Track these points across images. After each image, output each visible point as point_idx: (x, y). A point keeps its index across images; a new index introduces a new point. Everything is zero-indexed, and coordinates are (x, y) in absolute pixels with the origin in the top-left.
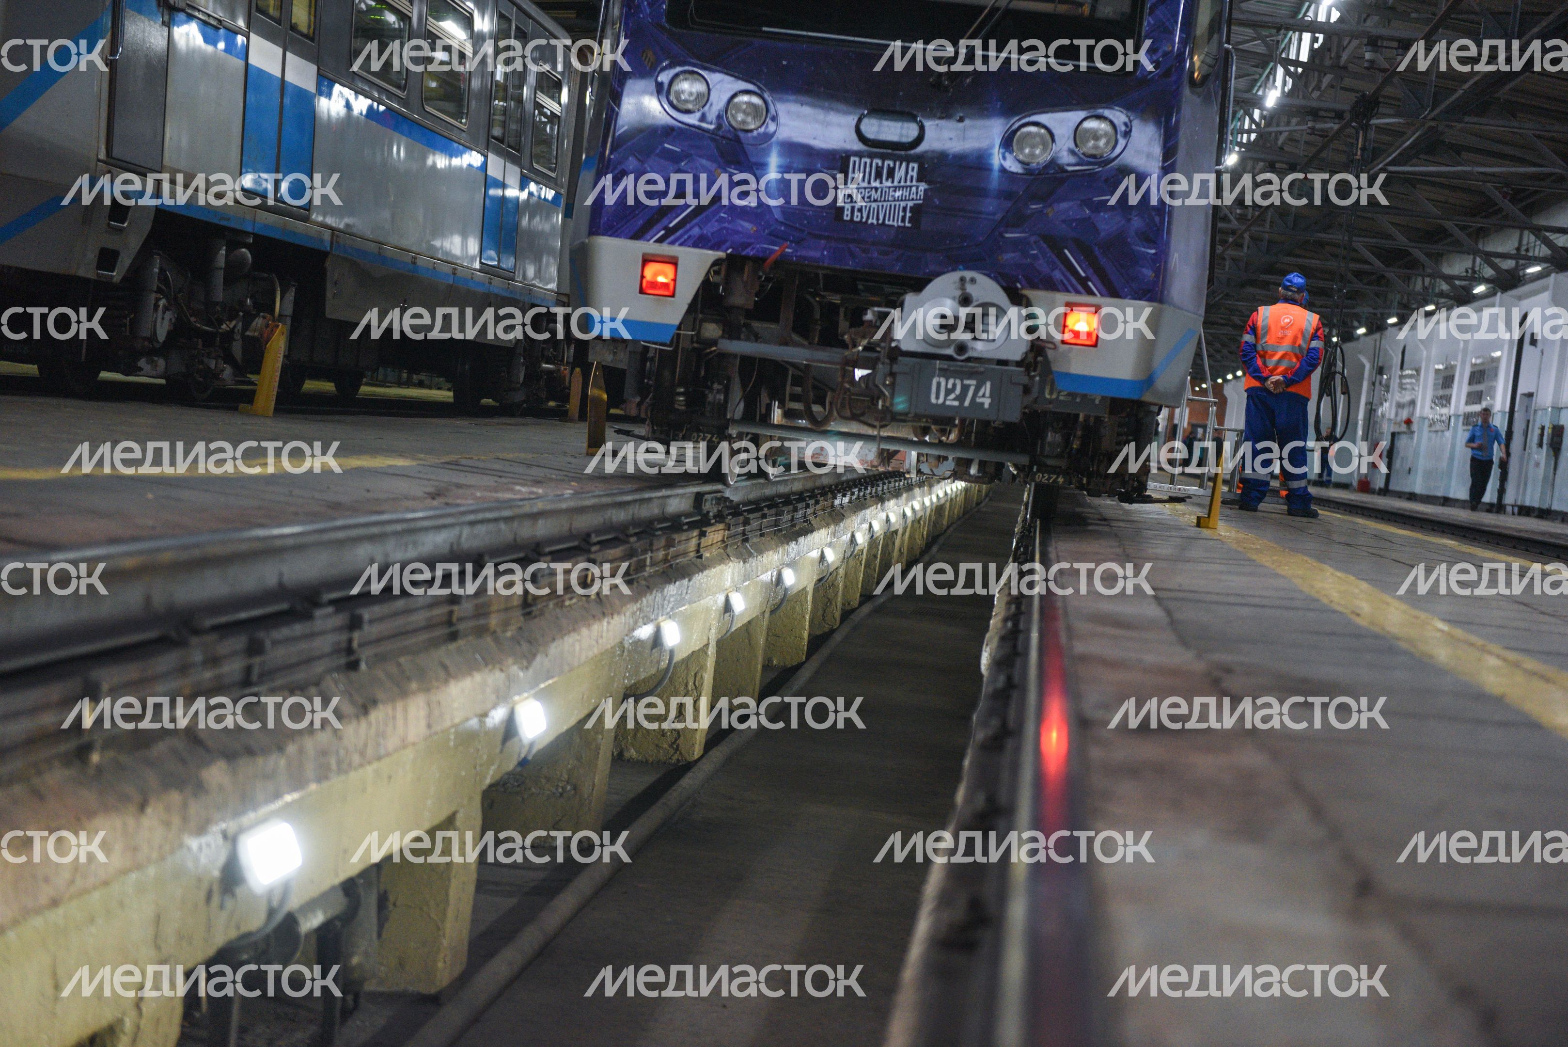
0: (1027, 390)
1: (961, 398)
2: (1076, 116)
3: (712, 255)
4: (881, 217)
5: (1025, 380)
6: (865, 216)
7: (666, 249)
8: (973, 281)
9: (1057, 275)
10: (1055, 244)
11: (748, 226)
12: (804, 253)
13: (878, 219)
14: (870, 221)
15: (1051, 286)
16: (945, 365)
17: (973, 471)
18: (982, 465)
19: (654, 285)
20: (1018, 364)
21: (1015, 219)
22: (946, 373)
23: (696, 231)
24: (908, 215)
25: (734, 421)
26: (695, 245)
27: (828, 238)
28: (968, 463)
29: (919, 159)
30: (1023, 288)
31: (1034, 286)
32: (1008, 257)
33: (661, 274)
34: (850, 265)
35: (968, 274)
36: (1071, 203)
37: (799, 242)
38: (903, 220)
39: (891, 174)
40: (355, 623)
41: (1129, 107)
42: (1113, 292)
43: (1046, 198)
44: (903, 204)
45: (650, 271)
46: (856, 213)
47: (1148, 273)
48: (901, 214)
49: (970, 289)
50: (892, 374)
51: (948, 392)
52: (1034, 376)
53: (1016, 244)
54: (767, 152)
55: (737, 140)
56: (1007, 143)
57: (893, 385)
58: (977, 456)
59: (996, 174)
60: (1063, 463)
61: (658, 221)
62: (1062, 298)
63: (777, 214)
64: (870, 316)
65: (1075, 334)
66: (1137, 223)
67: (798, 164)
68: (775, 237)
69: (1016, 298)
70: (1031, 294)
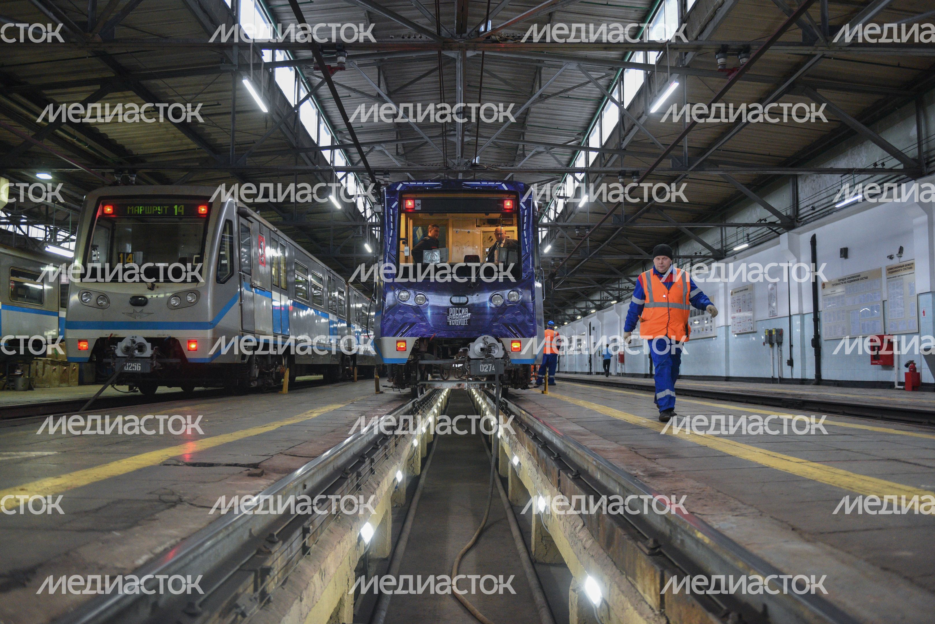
0: (505, 365)
1: (488, 369)
2: (508, 291)
3: (415, 338)
5: (504, 362)
7: (403, 338)
8: (487, 338)
9: (508, 333)
10: (507, 325)
11: (424, 330)
12: (440, 335)
15: (507, 336)
16: (483, 360)
19: (400, 348)
20: (502, 358)
21: (495, 320)
22: (483, 363)
23: (410, 333)
26: (410, 336)
27: (446, 330)
29: (468, 307)
30: (499, 338)
31: (503, 337)
32: (494, 330)
33: (402, 345)
34: (453, 337)
35: (486, 336)
36: (509, 314)
37: (438, 332)
39: (461, 311)
41: (521, 288)
42: (524, 337)
43: (502, 313)
45: (399, 344)
47: (532, 330)
49: (488, 340)
50: (469, 365)
51: (485, 368)
52: (506, 361)
53: (496, 326)
54: (427, 309)
55: (419, 307)
56: (491, 300)
57: (469, 367)
59: (489, 309)
60: (510, 382)
61: (400, 331)
62: (510, 339)
63: (432, 326)
64: (461, 350)
65: (514, 348)
66: (527, 317)
67: (436, 311)
68: (432, 332)
69: (499, 341)
70: (501, 339)
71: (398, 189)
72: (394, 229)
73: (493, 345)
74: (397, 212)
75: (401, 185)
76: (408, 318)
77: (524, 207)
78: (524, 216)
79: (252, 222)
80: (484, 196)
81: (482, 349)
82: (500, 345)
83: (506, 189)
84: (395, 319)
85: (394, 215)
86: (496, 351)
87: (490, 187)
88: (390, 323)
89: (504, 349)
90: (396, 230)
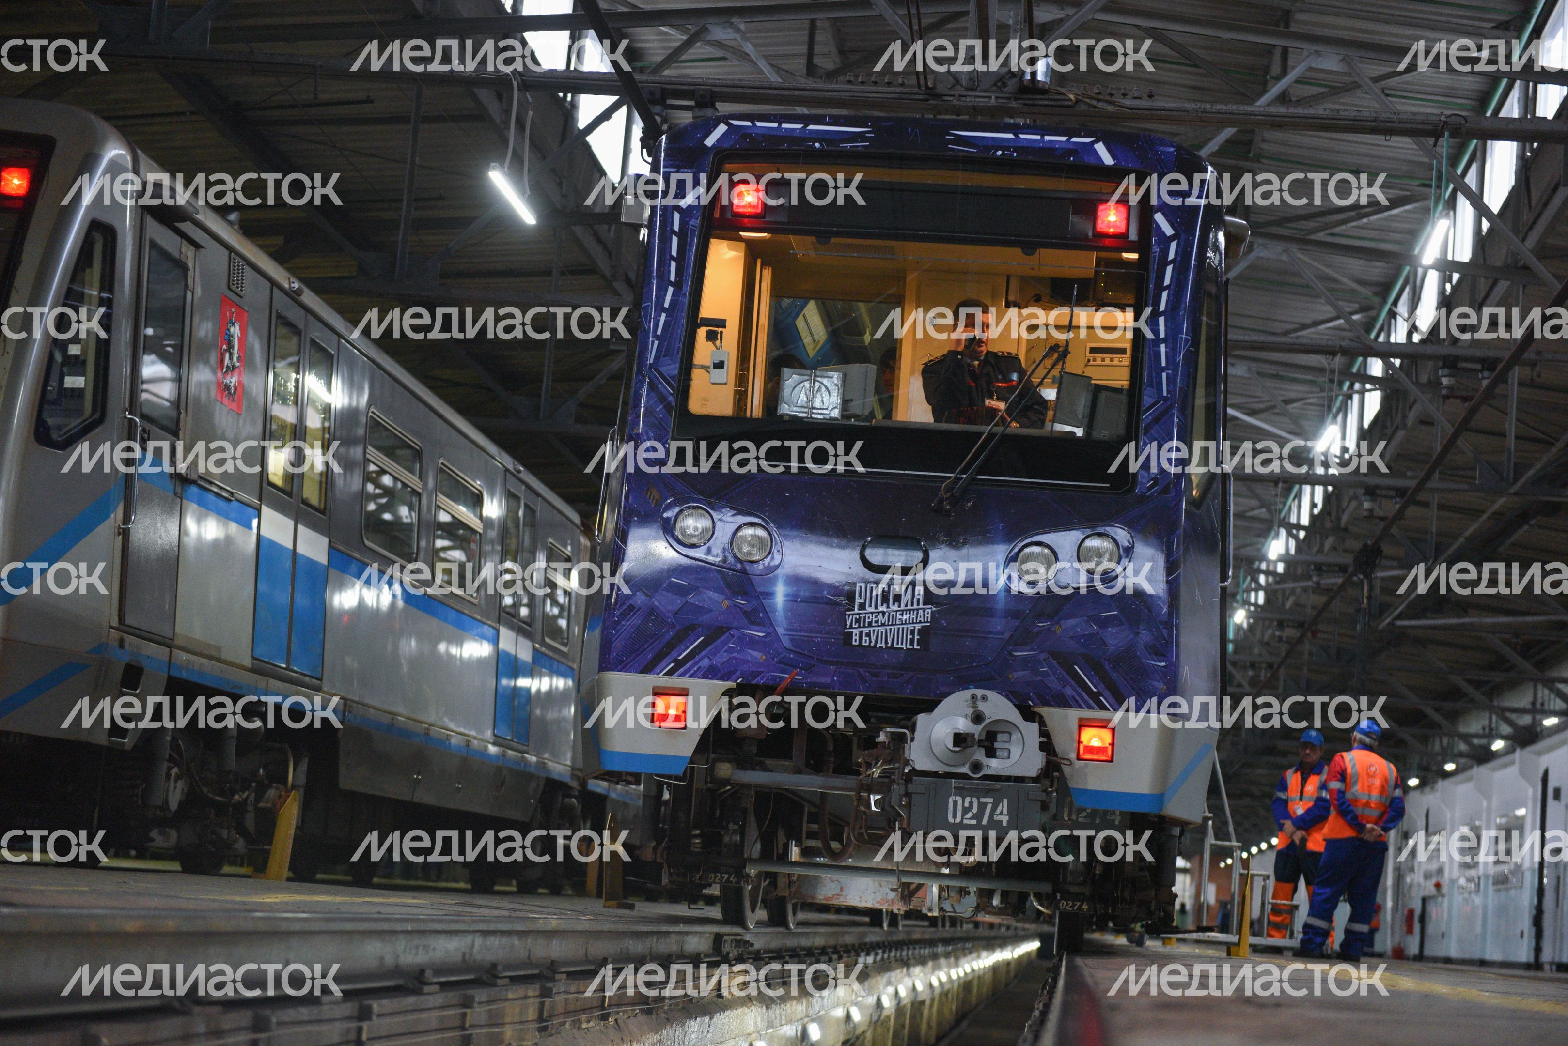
0: (1045, 807)
1: (979, 816)
2: (1078, 535)
3: (723, 685)
4: (890, 641)
5: (1043, 796)
6: (873, 640)
7: (676, 681)
8: (984, 698)
9: (1069, 691)
10: (1065, 661)
11: (756, 655)
12: (814, 679)
13: (886, 643)
14: (878, 645)
15: (1063, 702)
16: (961, 783)
17: (996, 902)
18: (1005, 895)
20: (1035, 780)
21: (1021, 638)
22: (962, 792)
23: (707, 663)
24: (917, 637)
25: (751, 860)
26: (707, 677)
27: (837, 663)
28: (990, 893)
30: (1035, 705)
31: (1046, 703)
32: (1018, 675)
34: (860, 690)
35: (979, 692)
36: (1078, 620)
37: (808, 668)
38: (912, 643)
40: (364, 1014)
41: (1131, 525)
43: (1054, 616)
44: (910, 627)
46: (864, 638)
47: (1160, 686)
48: (909, 637)
49: (982, 706)
50: (908, 795)
51: (965, 811)
52: (1052, 792)
53: (1025, 661)
54: (773, 585)
55: (744, 571)
56: (1012, 562)
57: (909, 804)
58: (998, 886)
60: (1087, 890)
61: (667, 654)
62: (1074, 715)
63: (786, 642)
64: (882, 738)
65: (1090, 749)
66: (1145, 636)
67: (804, 592)
68: (786, 664)
69: (1029, 715)
70: (1043, 711)
71: (710, 141)
72: (678, 285)
73: (1007, 726)
74: (695, 223)
75: (722, 128)
76: (700, 610)
77: (1169, 231)
78: (1164, 263)
79: (197, 246)
80: (1021, 182)
81: (960, 739)
82: (1031, 730)
83: (1108, 160)
84: (652, 611)
85: (682, 235)
86: (1016, 752)
87: (1050, 149)
88: (635, 621)
89: (1047, 746)
90: (687, 289)
